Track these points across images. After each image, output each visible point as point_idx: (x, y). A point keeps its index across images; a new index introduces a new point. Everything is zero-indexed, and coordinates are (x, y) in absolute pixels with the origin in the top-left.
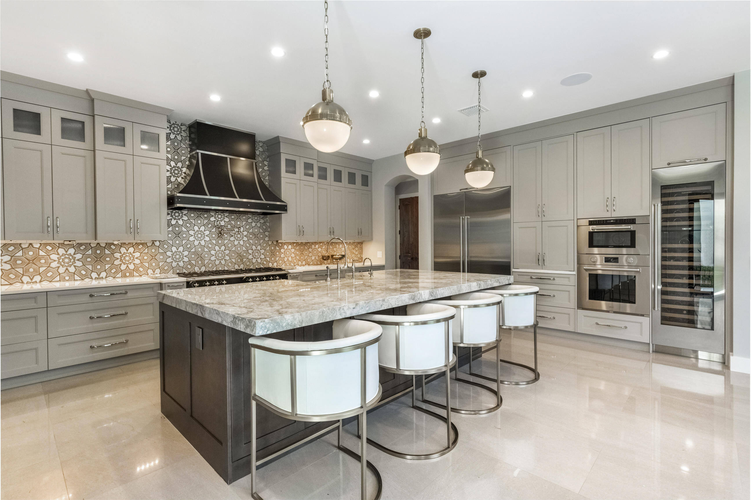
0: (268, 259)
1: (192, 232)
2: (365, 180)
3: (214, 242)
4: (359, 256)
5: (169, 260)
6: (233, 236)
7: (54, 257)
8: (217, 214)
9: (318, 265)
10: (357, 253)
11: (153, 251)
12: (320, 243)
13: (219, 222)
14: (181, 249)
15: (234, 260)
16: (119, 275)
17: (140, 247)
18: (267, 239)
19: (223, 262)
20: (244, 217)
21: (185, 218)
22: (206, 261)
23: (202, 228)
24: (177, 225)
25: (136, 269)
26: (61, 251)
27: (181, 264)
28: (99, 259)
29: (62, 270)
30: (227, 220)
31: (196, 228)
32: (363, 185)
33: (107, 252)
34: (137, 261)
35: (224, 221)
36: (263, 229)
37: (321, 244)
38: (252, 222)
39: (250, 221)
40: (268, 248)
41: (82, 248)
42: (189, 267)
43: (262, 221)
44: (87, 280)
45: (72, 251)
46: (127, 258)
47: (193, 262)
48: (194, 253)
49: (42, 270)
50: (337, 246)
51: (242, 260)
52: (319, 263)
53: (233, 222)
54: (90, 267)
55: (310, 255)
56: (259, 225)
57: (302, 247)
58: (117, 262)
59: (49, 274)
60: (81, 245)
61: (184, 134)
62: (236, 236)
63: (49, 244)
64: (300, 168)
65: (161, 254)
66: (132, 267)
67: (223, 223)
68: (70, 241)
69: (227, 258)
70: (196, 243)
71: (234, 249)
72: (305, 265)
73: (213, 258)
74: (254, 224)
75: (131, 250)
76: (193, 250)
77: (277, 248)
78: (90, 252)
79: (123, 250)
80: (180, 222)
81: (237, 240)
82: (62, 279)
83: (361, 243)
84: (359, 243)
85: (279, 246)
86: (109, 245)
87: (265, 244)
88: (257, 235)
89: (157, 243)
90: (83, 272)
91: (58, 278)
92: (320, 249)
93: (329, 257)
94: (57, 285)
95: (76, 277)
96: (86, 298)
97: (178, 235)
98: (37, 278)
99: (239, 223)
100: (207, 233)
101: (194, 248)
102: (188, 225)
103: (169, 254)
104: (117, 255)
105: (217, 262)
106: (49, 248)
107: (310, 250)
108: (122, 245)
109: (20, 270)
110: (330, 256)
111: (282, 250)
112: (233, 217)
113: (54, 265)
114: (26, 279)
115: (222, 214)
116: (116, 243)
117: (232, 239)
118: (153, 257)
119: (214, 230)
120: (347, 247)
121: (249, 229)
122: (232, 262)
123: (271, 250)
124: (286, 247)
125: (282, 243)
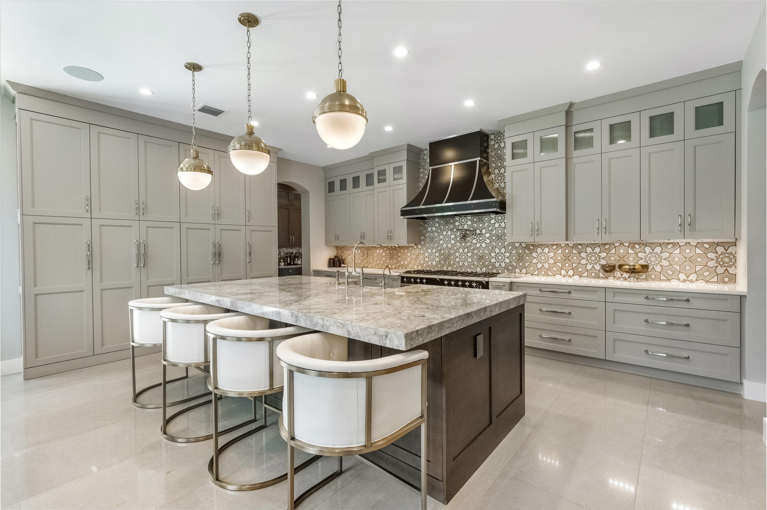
0: (514, 264)
1: (441, 237)
2: (712, 116)
3: (459, 244)
5: (426, 259)
6: (475, 239)
8: (461, 218)
9: (599, 277)
11: (417, 252)
13: (462, 226)
14: (434, 251)
15: (476, 263)
17: (411, 249)
19: (466, 264)
20: (487, 219)
21: (437, 225)
22: (452, 262)
23: (449, 233)
24: (432, 232)
26: (378, 251)
27: (434, 263)
28: (392, 256)
29: (378, 262)
31: (445, 233)
32: (702, 126)
33: (395, 252)
34: (409, 259)
35: (467, 223)
37: (607, 247)
38: (495, 223)
39: (493, 221)
40: (514, 252)
41: (385, 249)
42: (440, 265)
47: (443, 262)
48: (443, 254)
50: (648, 249)
51: (484, 263)
52: (601, 275)
53: (475, 225)
55: (583, 262)
56: (503, 225)
57: (567, 251)
62: (478, 238)
64: (534, 147)
65: (422, 254)
66: (406, 263)
67: (466, 226)
68: (378, 245)
69: (470, 260)
70: (445, 246)
71: (476, 251)
72: (573, 275)
73: (457, 260)
74: (497, 225)
75: (406, 251)
76: (442, 252)
77: (527, 252)
78: (388, 252)
80: (434, 229)
81: (479, 243)
85: (529, 249)
86: (396, 247)
87: (511, 247)
88: (501, 236)
90: (386, 265)
93: (614, 266)
97: (433, 239)
99: (481, 225)
100: (453, 236)
101: (443, 250)
102: (439, 230)
103: (426, 254)
104: (399, 254)
105: (461, 264)
107: (583, 255)
108: (403, 247)
110: (617, 267)
111: (534, 255)
112: (475, 220)
113: (375, 259)
115: (465, 218)
117: (474, 241)
118: (418, 257)
119: (458, 234)
120: (678, 251)
121: (492, 230)
122: (474, 265)
123: (519, 254)
124: (539, 250)
125: (532, 245)
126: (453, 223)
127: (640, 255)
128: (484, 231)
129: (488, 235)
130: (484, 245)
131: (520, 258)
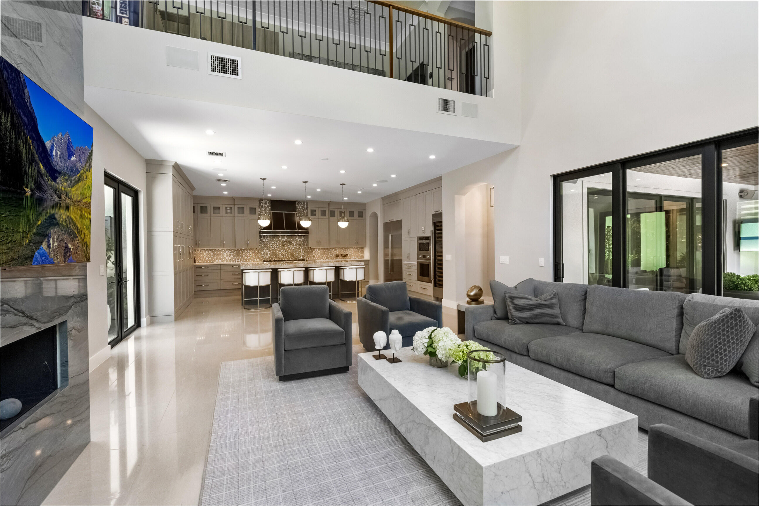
1: (271, 244)
2: (361, 215)
3: (281, 248)
4: (361, 255)
5: (262, 255)
7: (225, 254)
8: (282, 237)
9: (334, 259)
10: (359, 253)
11: (256, 252)
12: (336, 248)
14: (267, 251)
15: (289, 256)
16: (245, 261)
17: (252, 250)
18: (305, 246)
19: (285, 257)
20: (294, 237)
21: (269, 238)
22: (277, 256)
23: (276, 242)
24: (266, 242)
25: (250, 259)
26: (227, 252)
27: (267, 257)
28: (238, 255)
29: (227, 258)
30: (286, 238)
31: (273, 242)
32: (359, 217)
33: (241, 252)
34: (251, 256)
36: (303, 242)
39: (297, 238)
40: (306, 251)
41: (233, 251)
42: (270, 258)
43: (303, 238)
44: (234, 262)
45: (230, 252)
46: (247, 254)
47: (272, 256)
48: (272, 253)
49: (221, 258)
50: (346, 250)
51: (293, 256)
53: (289, 239)
54: (235, 257)
55: (329, 254)
56: (301, 240)
57: (325, 250)
58: (244, 256)
59: (223, 259)
60: (232, 249)
61: (268, 204)
63: (223, 249)
64: (318, 213)
65: (260, 253)
66: (249, 258)
67: (284, 240)
69: (286, 255)
70: (273, 248)
71: (289, 251)
72: (327, 259)
73: (280, 255)
74: (299, 240)
75: (249, 251)
76: (272, 251)
78: (235, 252)
79: (246, 251)
80: (267, 240)
81: (291, 247)
82: (227, 261)
83: (363, 248)
84: (361, 248)
85: (312, 250)
86: (241, 249)
88: (301, 245)
89: (258, 249)
90: (233, 259)
91: (226, 261)
92: (335, 251)
93: (339, 255)
94: (225, 263)
95: (231, 261)
96: (231, 267)
97: (266, 245)
98: (220, 261)
99: (292, 240)
100: (278, 244)
102: (270, 241)
103: (262, 253)
104: (244, 253)
105: (282, 257)
106: (223, 251)
107: (329, 252)
108: (246, 249)
109: (216, 258)
111: (314, 252)
112: (289, 237)
113: (225, 256)
114: (217, 261)
115: (284, 236)
116: (243, 249)
117: (289, 246)
118: (256, 254)
119: (280, 243)
120: (353, 250)
121: (297, 242)
122: (288, 257)
123: (308, 252)
124: (315, 250)
125: (313, 248)
126: (278, 238)
127: (344, 251)
128: (293, 242)
129: (295, 244)
130: (293, 248)
131: (308, 253)
